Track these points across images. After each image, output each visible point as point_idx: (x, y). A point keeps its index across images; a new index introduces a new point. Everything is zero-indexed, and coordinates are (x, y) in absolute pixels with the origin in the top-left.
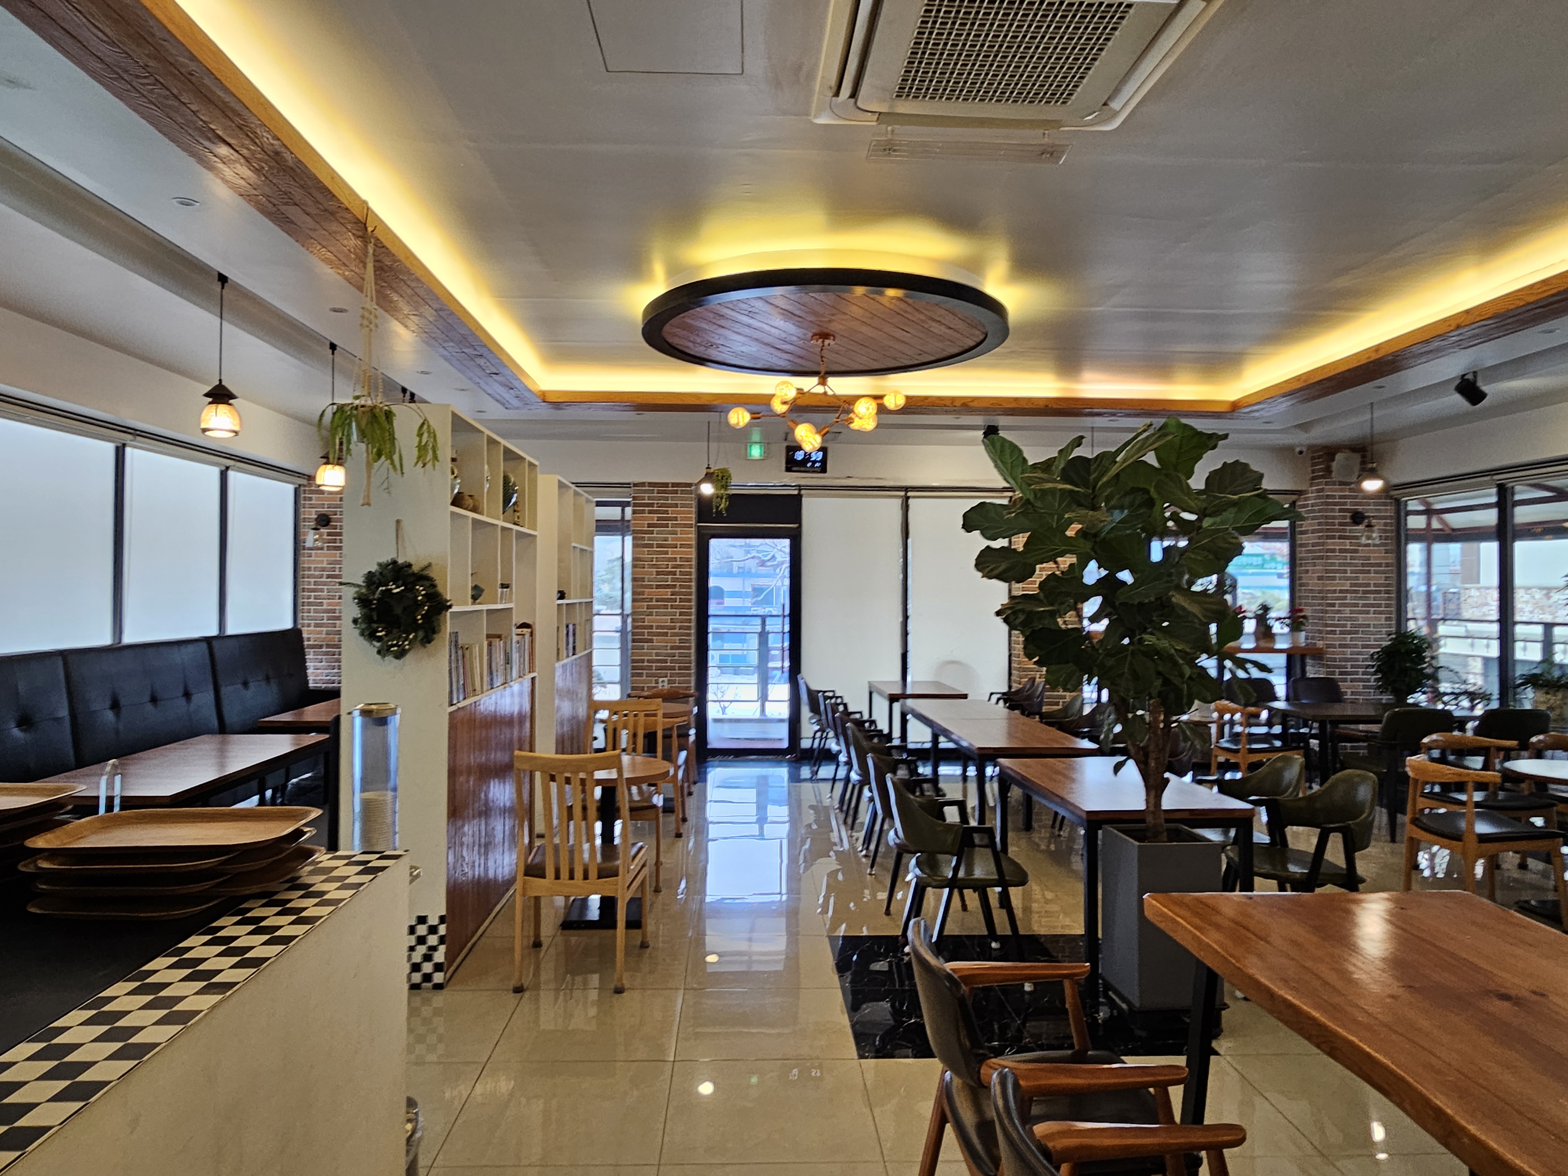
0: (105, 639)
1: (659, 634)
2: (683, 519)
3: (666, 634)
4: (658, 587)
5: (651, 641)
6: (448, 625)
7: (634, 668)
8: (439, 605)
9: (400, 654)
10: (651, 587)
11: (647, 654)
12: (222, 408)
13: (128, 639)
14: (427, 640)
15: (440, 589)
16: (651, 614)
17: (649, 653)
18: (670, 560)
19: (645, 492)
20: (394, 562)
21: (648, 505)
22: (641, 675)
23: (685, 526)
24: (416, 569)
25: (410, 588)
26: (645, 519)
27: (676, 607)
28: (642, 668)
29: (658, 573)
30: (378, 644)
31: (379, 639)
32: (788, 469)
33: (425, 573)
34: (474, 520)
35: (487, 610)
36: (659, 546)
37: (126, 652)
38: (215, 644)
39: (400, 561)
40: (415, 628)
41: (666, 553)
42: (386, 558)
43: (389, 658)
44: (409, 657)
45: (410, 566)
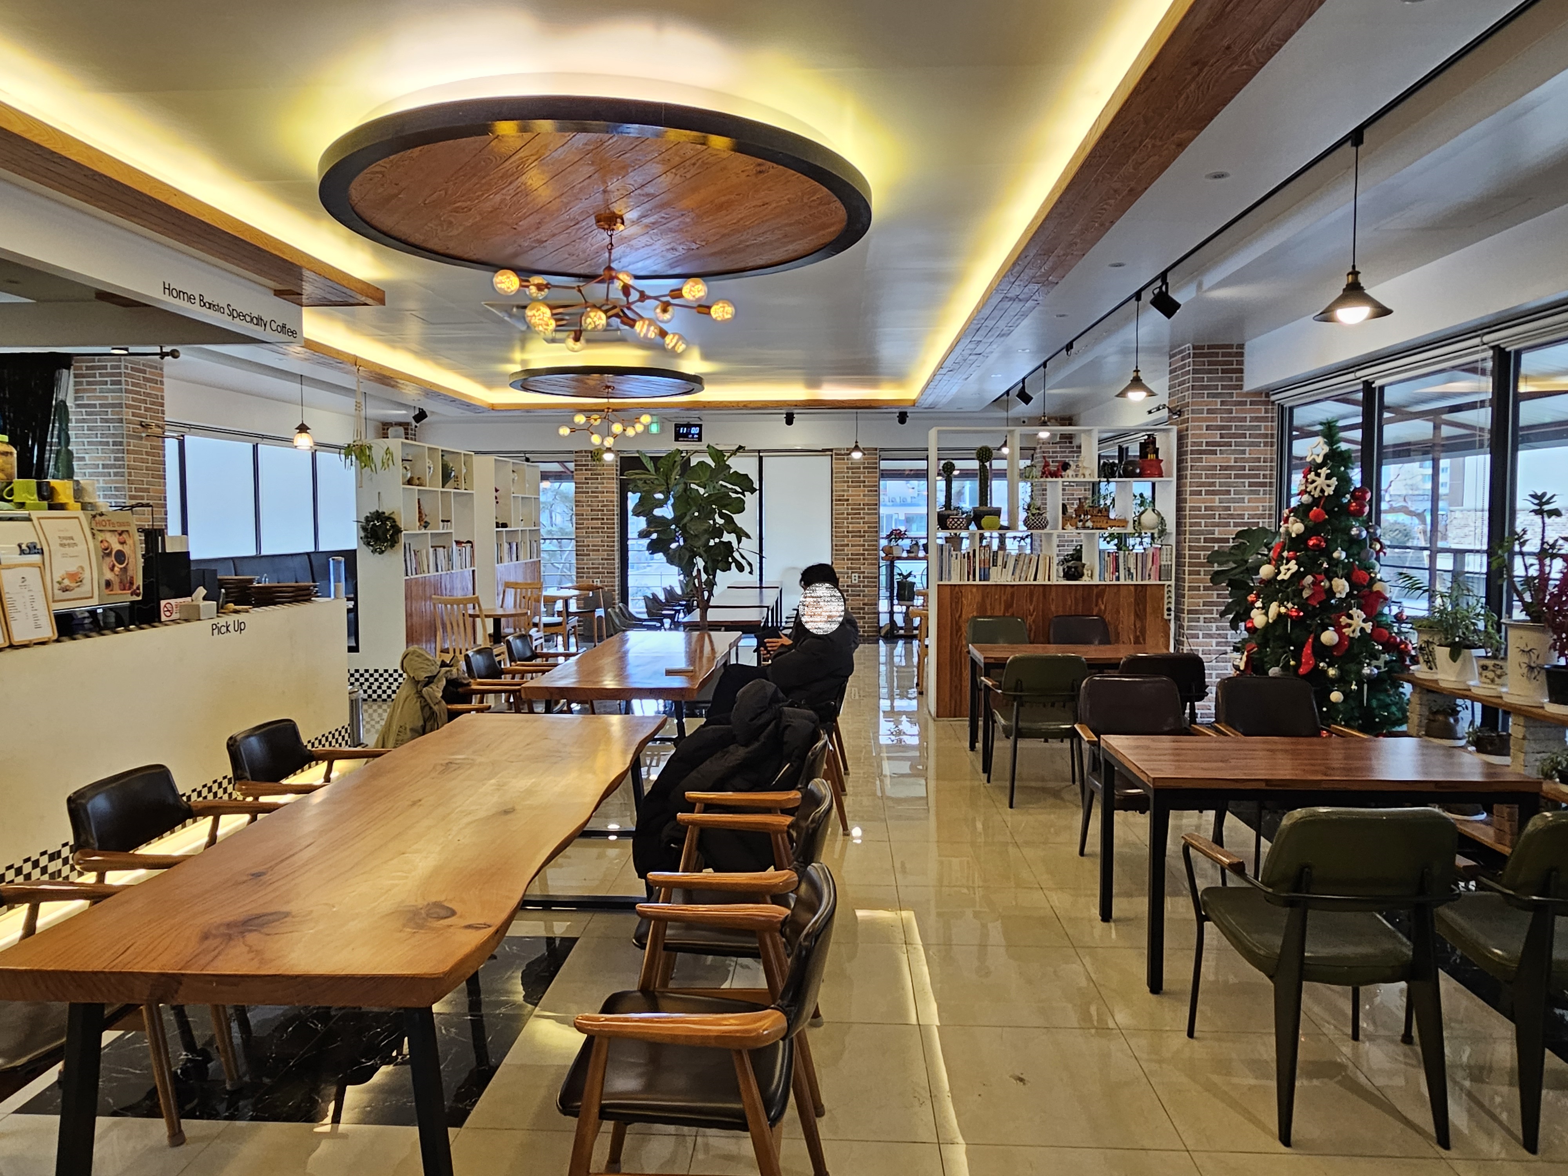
0: (253, 553)
1: (594, 550)
2: (607, 474)
3: (598, 550)
4: (592, 519)
5: (589, 555)
6: (402, 539)
7: (578, 573)
8: (397, 530)
9: (382, 552)
10: (588, 519)
11: (586, 564)
12: (304, 434)
13: (263, 553)
14: (392, 546)
15: (398, 523)
16: (589, 537)
17: (587, 563)
18: (599, 501)
19: (583, 456)
20: (377, 511)
21: (584, 465)
22: (583, 577)
23: (609, 479)
24: (386, 514)
25: (384, 524)
26: (583, 474)
27: (605, 532)
28: (583, 573)
29: (592, 510)
30: (371, 548)
31: (372, 546)
32: (676, 440)
33: (392, 516)
34: (419, 490)
35: (431, 534)
36: (592, 492)
37: (263, 559)
38: (312, 556)
39: (380, 511)
40: (386, 540)
41: (598, 497)
42: (373, 510)
43: (377, 554)
44: (385, 553)
45: (384, 513)
